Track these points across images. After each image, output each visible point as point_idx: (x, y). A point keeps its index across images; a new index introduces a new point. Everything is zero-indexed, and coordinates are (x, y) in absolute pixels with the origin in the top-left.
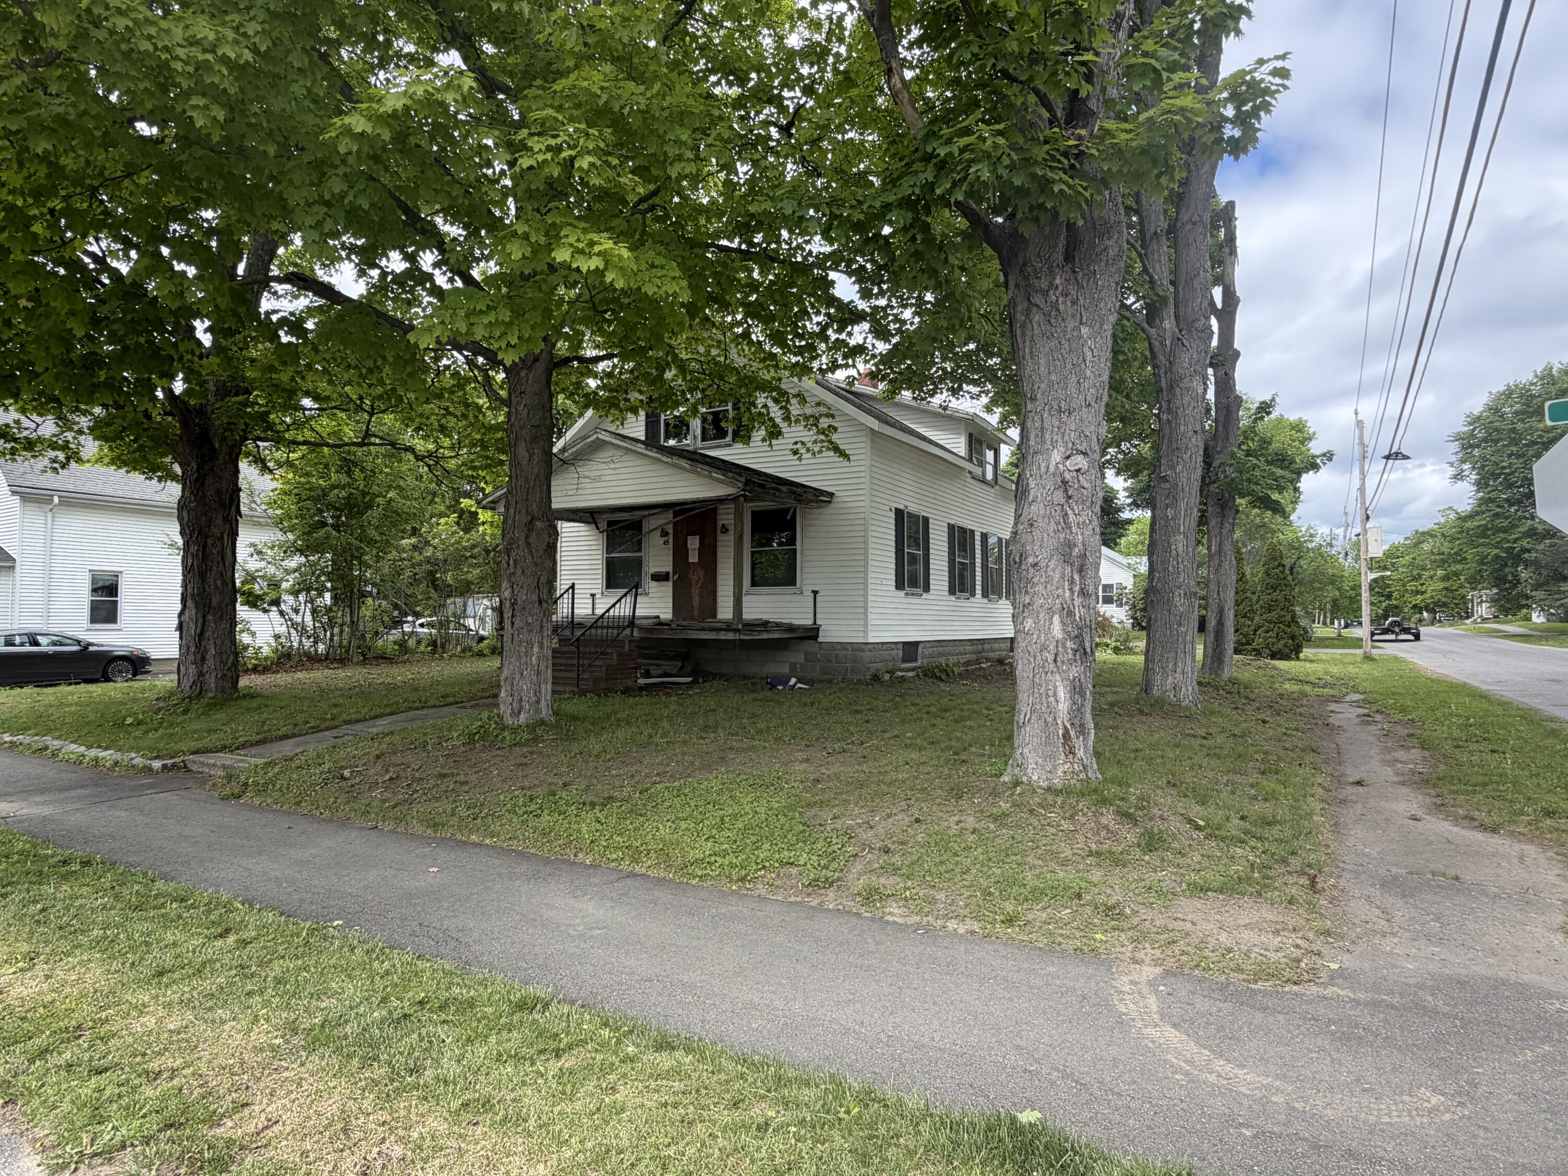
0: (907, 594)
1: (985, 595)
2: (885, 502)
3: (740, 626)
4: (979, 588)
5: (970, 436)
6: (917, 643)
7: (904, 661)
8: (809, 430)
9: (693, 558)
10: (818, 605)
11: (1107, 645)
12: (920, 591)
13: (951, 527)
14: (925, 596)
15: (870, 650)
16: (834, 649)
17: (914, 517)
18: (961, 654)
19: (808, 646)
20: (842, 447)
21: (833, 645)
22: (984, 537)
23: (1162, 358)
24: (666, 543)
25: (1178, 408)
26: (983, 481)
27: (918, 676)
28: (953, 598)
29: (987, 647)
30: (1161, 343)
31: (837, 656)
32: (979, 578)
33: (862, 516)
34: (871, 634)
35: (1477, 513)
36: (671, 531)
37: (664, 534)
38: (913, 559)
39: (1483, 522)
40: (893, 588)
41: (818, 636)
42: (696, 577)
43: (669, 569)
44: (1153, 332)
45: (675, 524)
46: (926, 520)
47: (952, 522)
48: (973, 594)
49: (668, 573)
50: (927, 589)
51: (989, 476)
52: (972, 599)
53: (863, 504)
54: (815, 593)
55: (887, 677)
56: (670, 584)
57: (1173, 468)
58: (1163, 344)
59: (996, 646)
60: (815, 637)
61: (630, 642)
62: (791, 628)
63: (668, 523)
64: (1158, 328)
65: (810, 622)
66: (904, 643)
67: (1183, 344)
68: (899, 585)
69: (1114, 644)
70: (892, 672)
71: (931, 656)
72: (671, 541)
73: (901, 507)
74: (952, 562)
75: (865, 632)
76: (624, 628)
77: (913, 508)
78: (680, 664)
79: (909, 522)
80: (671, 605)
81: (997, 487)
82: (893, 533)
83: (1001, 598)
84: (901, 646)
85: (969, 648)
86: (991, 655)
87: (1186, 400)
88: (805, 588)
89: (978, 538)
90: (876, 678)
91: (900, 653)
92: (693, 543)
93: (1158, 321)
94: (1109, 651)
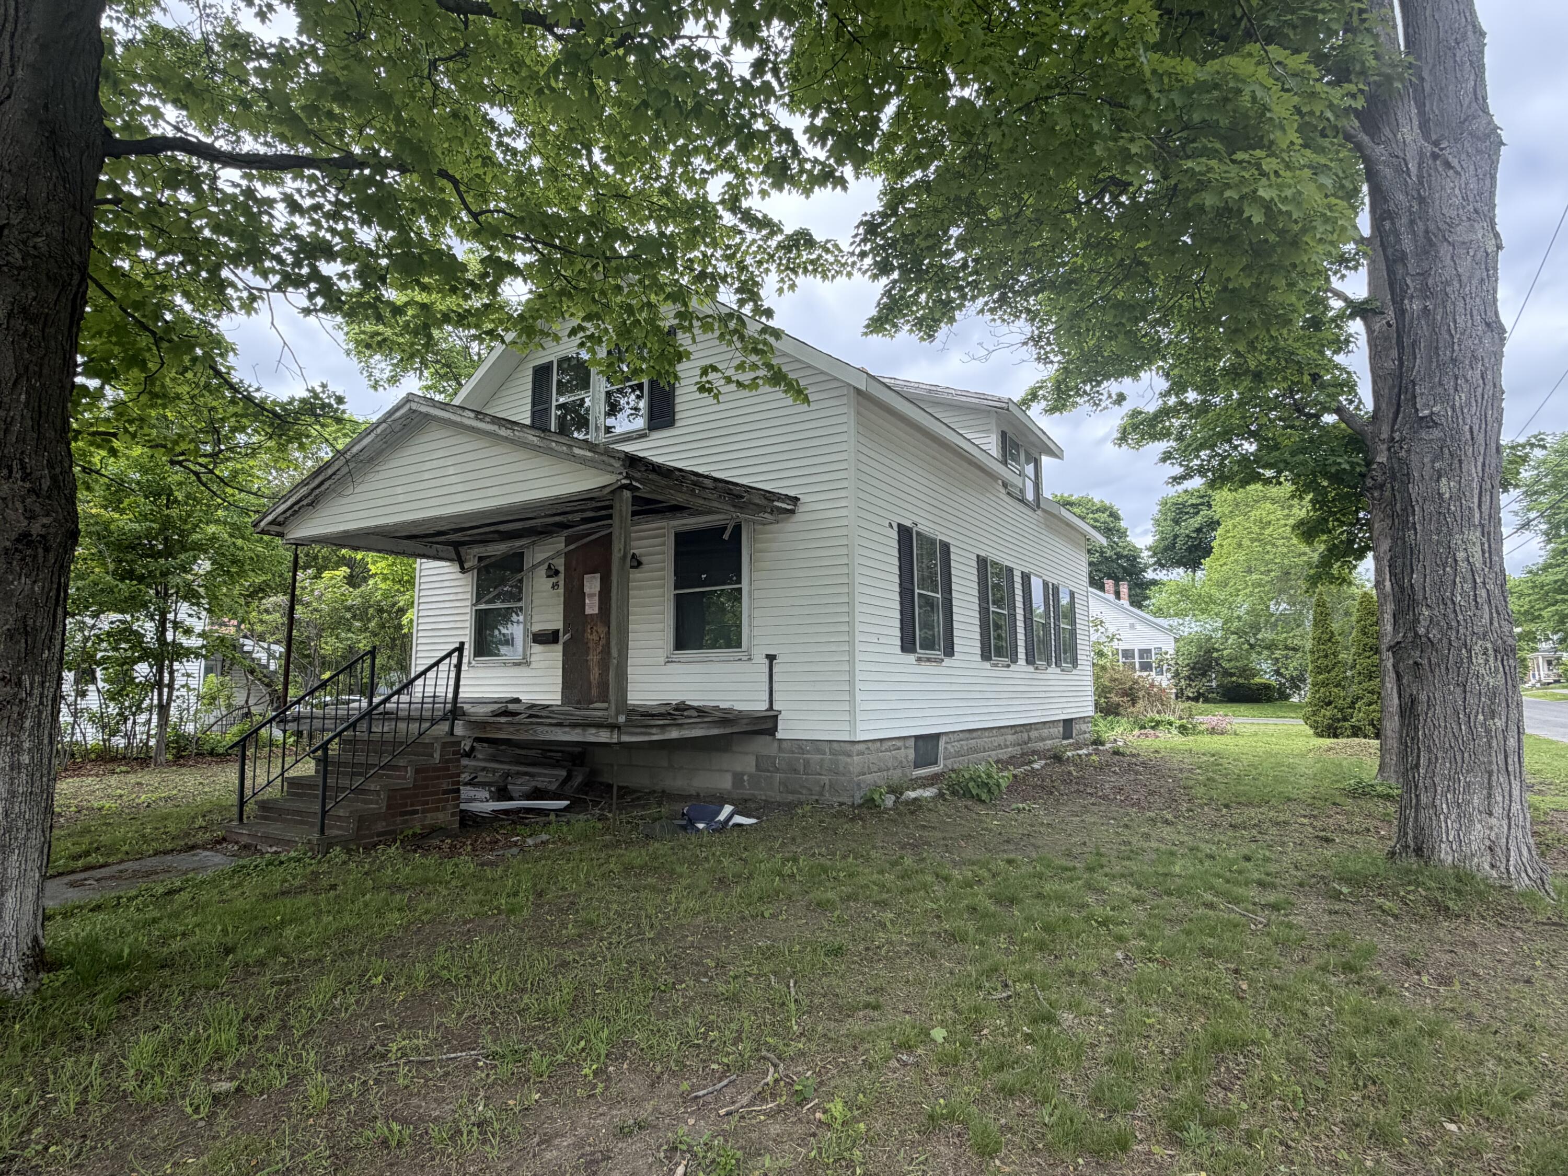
0: (919, 660)
1: (1030, 661)
2: (882, 512)
3: (622, 719)
4: (1021, 650)
5: (1004, 435)
6: (937, 736)
7: (917, 766)
8: (730, 343)
9: (592, 607)
10: (775, 678)
11: (1171, 724)
12: (939, 654)
13: (982, 563)
14: (947, 661)
15: (860, 753)
16: (802, 751)
17: (928, 542)
18: (999, 747)
19: (761, 745)
20: (791, 376)
21: (799, 745)
22: (1026, 578)
23: (1401, 197)
24: (555, 586)
25: (1447, 283)
26: (1023, 501)
27: (941, 795)
28: (987, 665)
29: (1034, 734)
30: (1398, 170)
31: (807, 763)
32: (1021, 637)
33: (844, 531)
34: (860, 726)
35: (1551, 566)
36: (562, 569)
37: (552, 572)
38: (929, 603)
39: (1560, 577)
40: (898, 650)
41: (775, 729)
42: (595, 637)
43: (559, 625)
44: (1379, 152)
45: (567, 554)
46: (946, 547)
47: (983, 554)
48: (1014, 660)
49: (556, 632)
50: (949, 651)
51: (1030, 496)
52: (1013, 667)
53: (844, 512)
54: (771, 658)
55: (890, 800)
56: (559, 648)
57: (1446, 399)
58: (1401, 170)
59: (1045, 732)
60: (773, 731)
61: (444, 745)
62: (727, 718)
63: (558, 554)
64: (1387, 143)
65: (764, 706)
66: (917, 738)
67: (1448, 165)
68: (907, 645)
69: (1178, 723)
70: (896, 791)
71: (958, 754)
72: (562, 583)
73: (908, 524)
74: (984, 612)
75: (852, 722)
76: (434, 721)
77: (926, 526)
78: (564, 773)
79: (920, 547)
80: (560, 680)
81: (1039, 512)
82: (896, 562)
83: (1049, 665)
84: (912, 743)
85: (1010, 738)
86: (1039, 746)
87: (1465, 265)
88: (754, 651)
89: (1018, 579)
90: (870, 803)
91: (911, 754)
92: (592, 585)
93: (1387, 131)
94: (1175, 732)
